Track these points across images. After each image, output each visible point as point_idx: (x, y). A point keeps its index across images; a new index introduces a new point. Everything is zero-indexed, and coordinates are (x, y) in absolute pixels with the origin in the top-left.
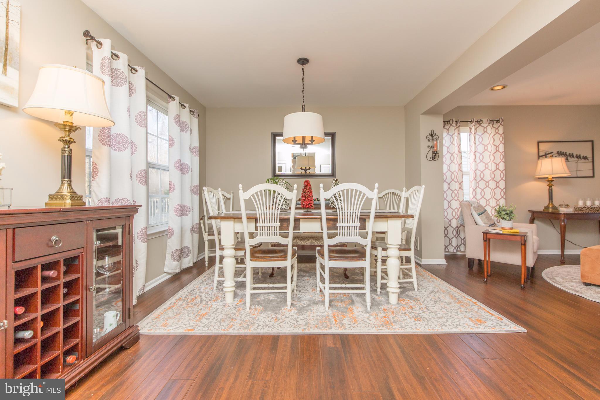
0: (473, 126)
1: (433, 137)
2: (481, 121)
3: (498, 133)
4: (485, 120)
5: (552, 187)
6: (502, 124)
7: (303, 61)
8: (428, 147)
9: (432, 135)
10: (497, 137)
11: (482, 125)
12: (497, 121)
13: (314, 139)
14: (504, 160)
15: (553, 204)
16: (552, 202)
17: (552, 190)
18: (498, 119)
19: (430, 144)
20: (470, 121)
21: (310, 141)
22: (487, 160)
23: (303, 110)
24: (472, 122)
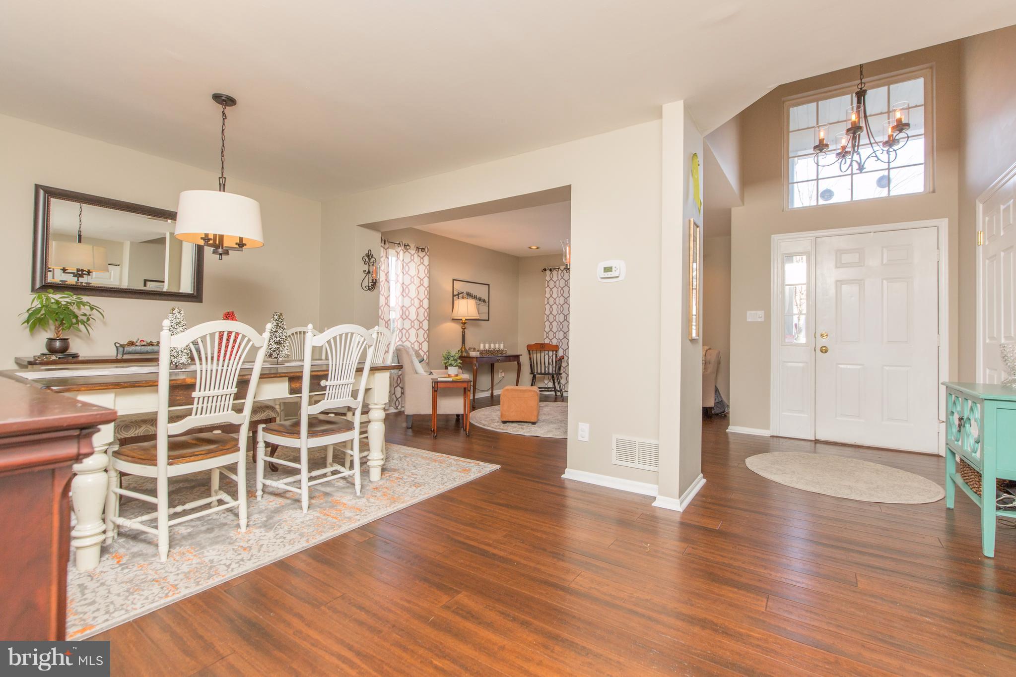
0: (402, 251)
1: (370, 260)
2: (409, 246)
3: (422, 263)
4: (412, 246)
5: (465, 330)
6: (428, 254)
7: (225, 101)
8: (364, 271)
9: (369, 256)
10: (422, 268)
11: (409, 250)
12: (423, 250)
13: (244, 242)
14: (428, 297)
15: (465, 347)
16: (464, 345)
17: (465, 332)
18: (424, 247)
19: (366, 268)
20: (398, 243)
21: (236, 244)
22: (413, 294)
23: (222, 187)
24: (399, 245)
